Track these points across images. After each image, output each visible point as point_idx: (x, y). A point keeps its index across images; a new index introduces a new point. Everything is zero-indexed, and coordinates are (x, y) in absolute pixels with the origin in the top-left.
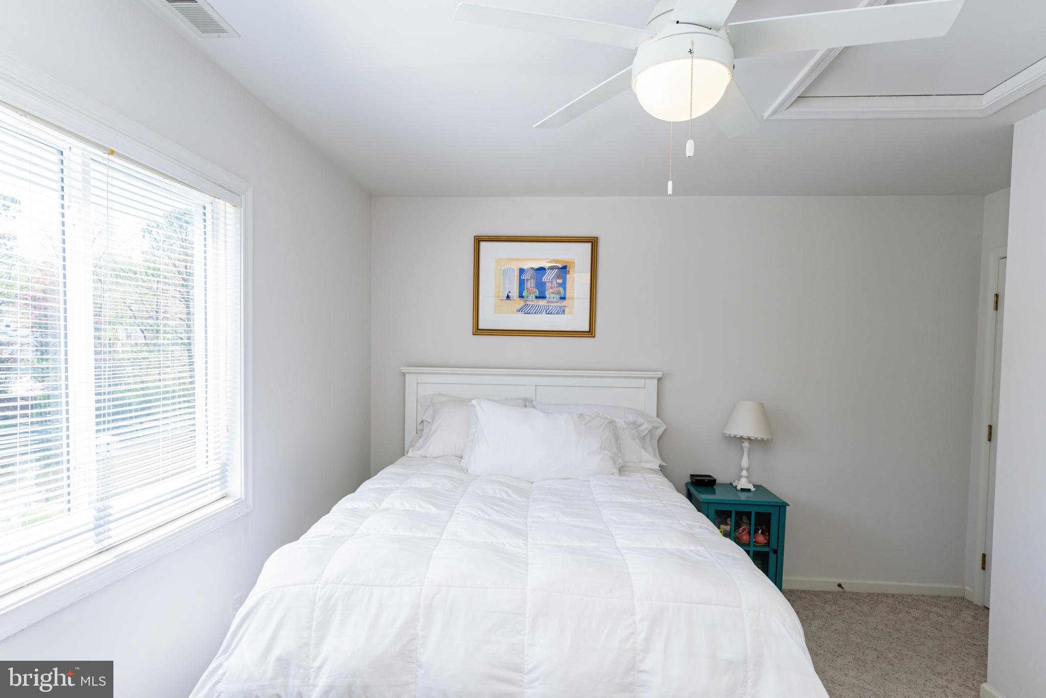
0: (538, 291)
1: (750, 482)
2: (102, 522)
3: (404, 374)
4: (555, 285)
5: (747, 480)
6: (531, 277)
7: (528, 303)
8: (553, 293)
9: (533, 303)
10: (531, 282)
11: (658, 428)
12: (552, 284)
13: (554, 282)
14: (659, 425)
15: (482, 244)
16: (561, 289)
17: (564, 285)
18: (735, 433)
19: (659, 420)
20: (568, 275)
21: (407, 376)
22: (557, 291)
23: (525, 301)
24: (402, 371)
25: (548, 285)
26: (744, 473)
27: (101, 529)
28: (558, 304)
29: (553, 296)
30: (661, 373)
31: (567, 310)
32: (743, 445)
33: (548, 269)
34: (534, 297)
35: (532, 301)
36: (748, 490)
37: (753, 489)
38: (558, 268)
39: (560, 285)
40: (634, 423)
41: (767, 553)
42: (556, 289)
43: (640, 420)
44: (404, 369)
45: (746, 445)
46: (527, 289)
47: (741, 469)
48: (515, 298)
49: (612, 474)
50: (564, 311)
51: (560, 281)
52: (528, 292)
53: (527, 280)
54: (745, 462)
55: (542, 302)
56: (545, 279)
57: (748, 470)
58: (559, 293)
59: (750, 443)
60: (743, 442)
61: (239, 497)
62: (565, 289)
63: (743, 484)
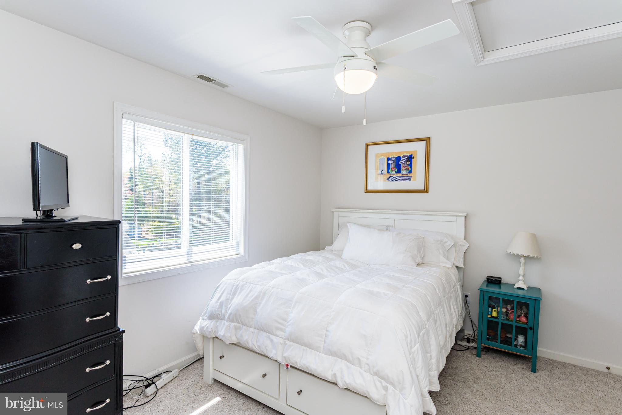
0: (397, 169)
1: (525, 283)
2: (189, 253)
3: (333, 212)
4: (406, 165)
5: (523, 282)
6: (393, 162)
7: (392, 175)
8: (405, 170)
9: (394, 175)
10: (393, 165)
11: (464, 246)
12: (404, 165)
13: (406, 164)
14: (464, 244)
15: (369, 147)
16: (409, 167)
17: (410, 165)
18: (514, 252)
19: (465, 241)
20: (413, 160)
21: (334, 213)
22: (407, 168)
23: (390, 174)
24: (332, 210)
25: (402, 166)
26: (521, 278)
27: (189, 255)
28: (408, 176)
29: (404, 171)
30: (466, 213)
31: (412, 178)
32: (520, 260)
33: (402, 157)
34: (395, 172)
35: (394, 174)
36: (523, 289)
37: (526, 288)
38: (408, 156)
39: (409, 165)
40: (441, 241)
41: (526, 329)
42: (406, 167)
43: (445, 240)
44: (333, 210)
45: (522, 260)
46: (391, 168)
47: (519, 275)
48: (385, 173)
49: (412, 265)
50: (411, 179)
51: (408, 163)
52: (391, 170)
53: (391, 163)
54: (521, 271)
55: (399, 175)
56: (400, 162)
57: (524, 276)
58: (408, 169)
59: (525, 259)
60: (521, 258)
61: (242, 255)
62: (411, 167)
63: (520, 284)
